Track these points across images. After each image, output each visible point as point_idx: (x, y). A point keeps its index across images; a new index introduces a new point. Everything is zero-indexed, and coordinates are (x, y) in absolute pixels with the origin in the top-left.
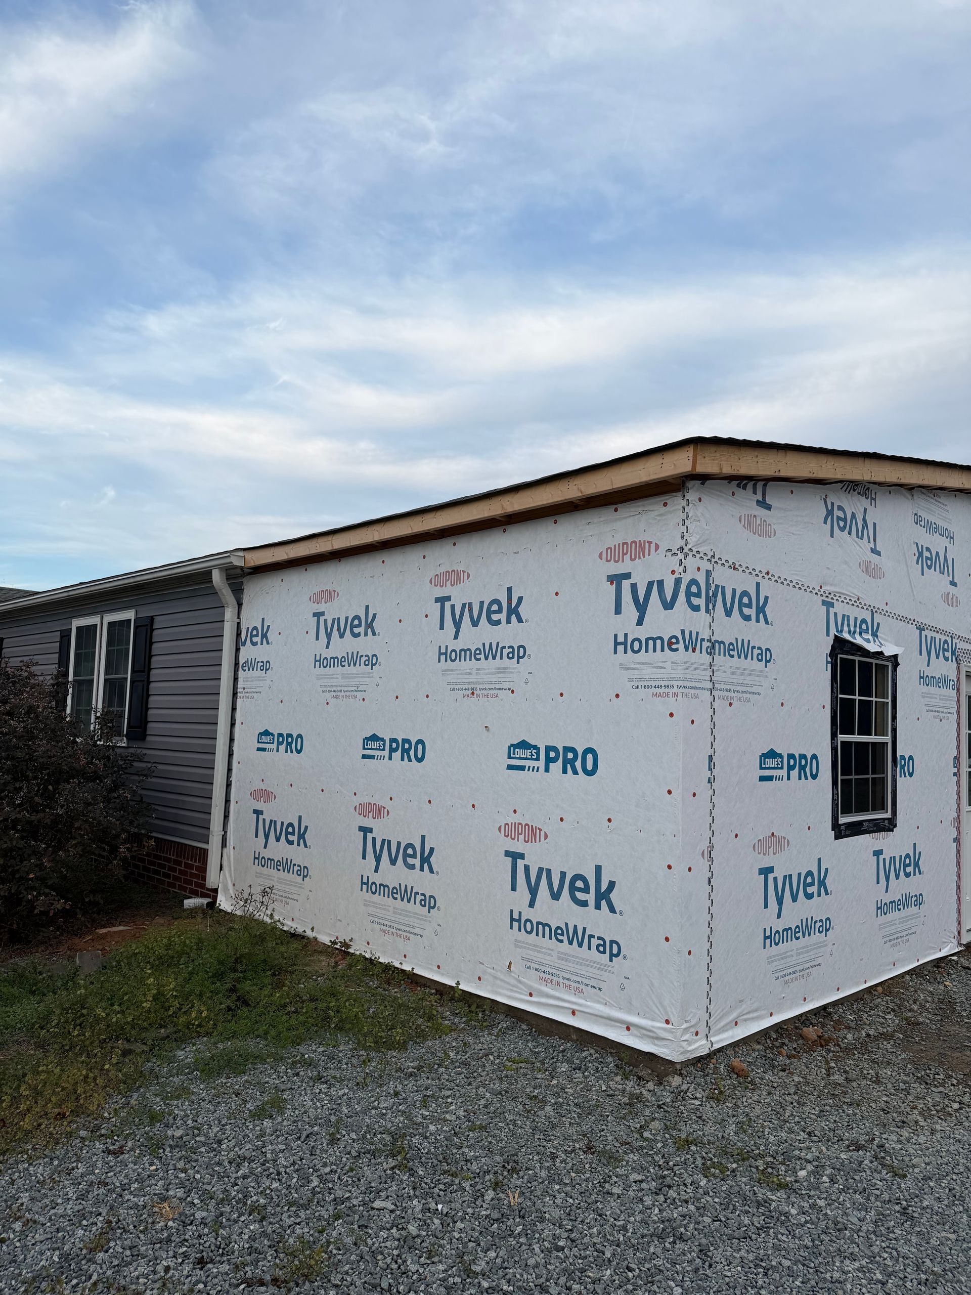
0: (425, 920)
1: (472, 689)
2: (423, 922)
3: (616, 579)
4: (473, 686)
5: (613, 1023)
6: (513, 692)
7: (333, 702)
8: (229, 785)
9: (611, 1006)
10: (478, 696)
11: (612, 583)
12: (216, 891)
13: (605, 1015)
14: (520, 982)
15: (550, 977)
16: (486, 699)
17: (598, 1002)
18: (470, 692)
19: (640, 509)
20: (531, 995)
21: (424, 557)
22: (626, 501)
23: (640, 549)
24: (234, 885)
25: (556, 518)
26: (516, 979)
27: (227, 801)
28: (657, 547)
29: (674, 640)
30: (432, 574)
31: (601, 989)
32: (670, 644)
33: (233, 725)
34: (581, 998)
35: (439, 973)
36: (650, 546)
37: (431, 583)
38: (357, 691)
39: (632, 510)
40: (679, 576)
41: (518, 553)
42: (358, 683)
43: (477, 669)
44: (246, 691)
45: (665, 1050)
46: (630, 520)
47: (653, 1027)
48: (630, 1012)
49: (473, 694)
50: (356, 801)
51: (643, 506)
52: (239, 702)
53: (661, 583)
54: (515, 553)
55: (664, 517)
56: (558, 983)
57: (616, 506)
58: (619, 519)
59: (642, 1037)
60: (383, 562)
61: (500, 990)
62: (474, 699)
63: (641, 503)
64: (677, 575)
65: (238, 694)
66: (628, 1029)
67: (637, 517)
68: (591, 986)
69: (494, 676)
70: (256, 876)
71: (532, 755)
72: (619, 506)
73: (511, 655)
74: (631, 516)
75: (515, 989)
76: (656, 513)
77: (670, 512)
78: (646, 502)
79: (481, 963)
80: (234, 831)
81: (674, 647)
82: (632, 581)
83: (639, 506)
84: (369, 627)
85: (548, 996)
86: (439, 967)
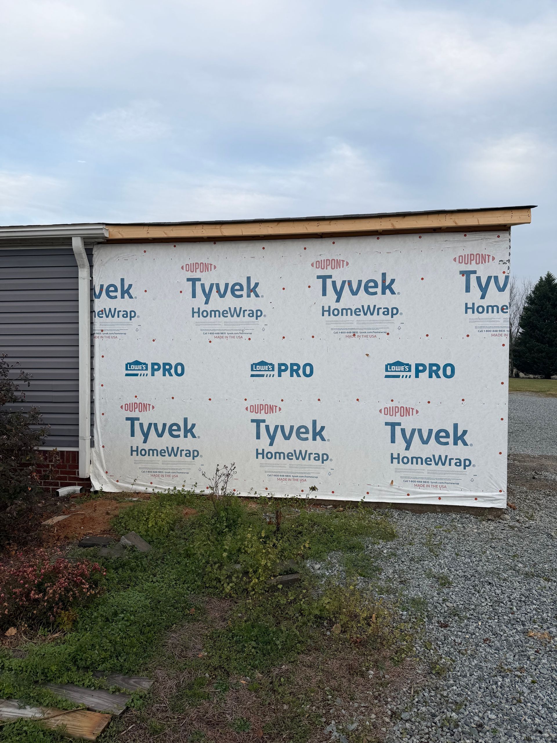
0: (319, 468)
1: (353, 332)
2: (317, 469)
3: (466, 274)
4: (354, 331)
5: (466, 498)
6: (388, 334)
7: (215, 341)
8: (92, 402)
9: (465, 490)
10: (359, 336)
11: (463, 275)
12: (89, 479)
13: (463, 496)
14: (400, 490)
15: (422, 483)
16: (365, 338)
17: (456, 490)
18: (352, 334)
19: (482, 237)
20: (408, 495)
21: (305, 249)
22: (472, 231)
23: (483, 259)
24: (107, 472)
25: (420, 235)
26: (397, 489)
27: (92, 414)
28: (493, 259)
29: (505, 307)
30: (314, 260)
31: (458, 484)
32: (502, 309)
33: (92, 357)
34: (445, 490)
35: (334, 495)
36: (489, 258)
37: (313, 266)
38: (242, 333)
39: (477, 237)
40: (508, 275)
41: (390, 253)
42: (243, 328)
43: (357, 321)
44: (103, 332)
45: (499, 504)
46: (475, 242)
47: (493, 495)
48: (476, 491)
49: (354, 335)
50: (248, 404)
51: (485, 235)
52: (97, 342)
53: (496, 278)
54: (388, 253)
55: (498, 243)
56: (428, 486)
57: (465, 233)
58: (466, 241)
59: (485, 501)
60: (264, 248)
61: (383, 497)
62: (356, 339)
63: (483, 234)
64: (506, 274)
65: (96, 335)
66: (476, 499)
67: (480, 241)
68: (452, 483)
69: (372, 325)
70: (135, 463)
71: (405, 369)
72: (467, 233)
73: (386, 313)
74: (476, 240)
75: (395, 494)
76: (493, 240)
77: (502, 241)
78: (487, 234)
79: (369, 485)
80: (102, 435)
81: (505, 311)
82: (477, 275)
83: (481, 235)
84: (251, 291)
85: (421, 493)
86: (333, 492)
